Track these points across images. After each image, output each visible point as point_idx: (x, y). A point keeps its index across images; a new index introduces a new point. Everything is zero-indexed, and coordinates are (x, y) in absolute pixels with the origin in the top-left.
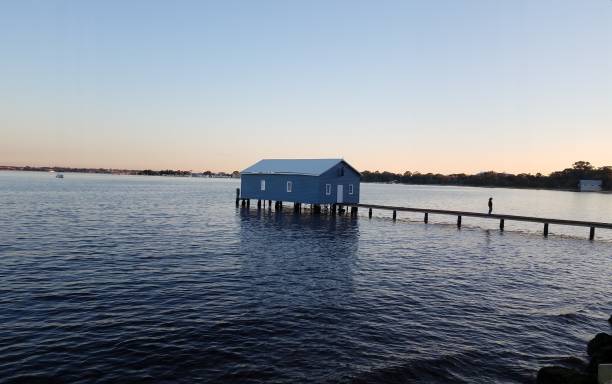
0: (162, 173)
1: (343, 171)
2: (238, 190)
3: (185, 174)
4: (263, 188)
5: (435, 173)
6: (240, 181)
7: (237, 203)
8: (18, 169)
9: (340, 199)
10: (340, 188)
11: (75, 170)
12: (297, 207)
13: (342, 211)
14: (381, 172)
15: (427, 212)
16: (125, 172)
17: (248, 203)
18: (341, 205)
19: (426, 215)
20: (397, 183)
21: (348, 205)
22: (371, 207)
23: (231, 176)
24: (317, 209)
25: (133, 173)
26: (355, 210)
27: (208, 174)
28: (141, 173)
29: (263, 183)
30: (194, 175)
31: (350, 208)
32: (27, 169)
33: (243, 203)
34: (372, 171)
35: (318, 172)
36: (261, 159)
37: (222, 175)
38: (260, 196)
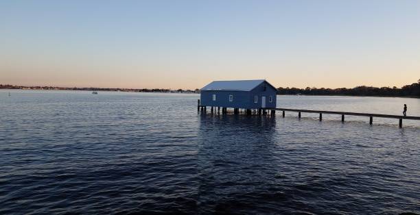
0: (153, 91)
1: (265, 88)
2: (199, 100)
3: (167, 91)
4: (214, 99)
5: (326, 88)
6: (200, 95)
7: (198, 109)
8: (70, 89)
9: (263, 106)
10: (264, 98)
11: (103, 90)
12: (236, 111)
13: (265, 113)
14: (290, 88)
15: (321, 113)
16: (132, 90)
17: (205, 108)
18: (264, 109)
19: (321, 115)
20: (301, 95)
21: (269, 109)
22: (284, 110)
23: (194, 92)
24: (249, 112)
25: (136, 90)
26: (273, 112)
27: (180, 91)
28: (140, 91)
29: (214, 96)
30: (172, 92)
31: (270, 111)
32: (75, 89)
33: (202, 109)
34: (285, 87)
35: (249, 89)
36: (212, 81)
37: (189, 91)
38: (213, 104)
